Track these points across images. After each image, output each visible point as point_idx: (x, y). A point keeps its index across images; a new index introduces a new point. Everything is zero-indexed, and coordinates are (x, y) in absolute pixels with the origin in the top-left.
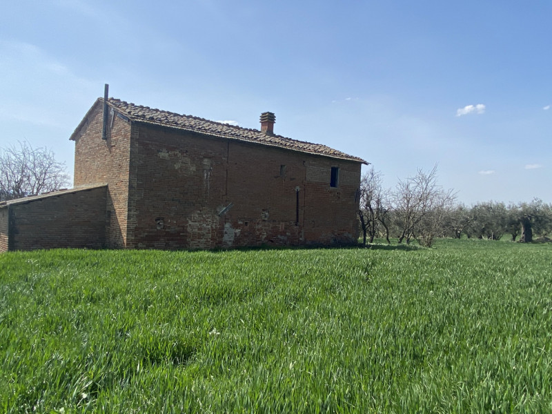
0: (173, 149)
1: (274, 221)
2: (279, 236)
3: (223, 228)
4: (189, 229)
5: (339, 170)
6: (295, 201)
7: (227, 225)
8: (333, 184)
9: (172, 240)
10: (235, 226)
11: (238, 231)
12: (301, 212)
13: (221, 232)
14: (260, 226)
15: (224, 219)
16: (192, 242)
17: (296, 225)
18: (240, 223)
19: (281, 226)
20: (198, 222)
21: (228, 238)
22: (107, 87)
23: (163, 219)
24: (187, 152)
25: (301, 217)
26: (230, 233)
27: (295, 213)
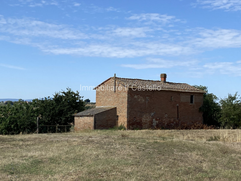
0: (138, 95)
1: (169, 118)
2: (171, 124)
3: (153, 121)
4: (143, 121)
5: (194, 96)
6: (177, 110)
7: (154, 120)
8: (192, 102)
9: (138, 125)
10: (156, 120)
11: (157, 122)
12: (179, 114)
13: (152, 122)
14: (165, 120)
15: (153, 117)
16: (143, 126)
17: (177, 119)
18: (158, 119)
19: (172, 120)
20: (146, 118)
21: (154, 124)
22: (115, 74)
23: (135, 118)
24: (142, 95)
25: (179, 116)
26: (155, 122)
27: (177, 115)
